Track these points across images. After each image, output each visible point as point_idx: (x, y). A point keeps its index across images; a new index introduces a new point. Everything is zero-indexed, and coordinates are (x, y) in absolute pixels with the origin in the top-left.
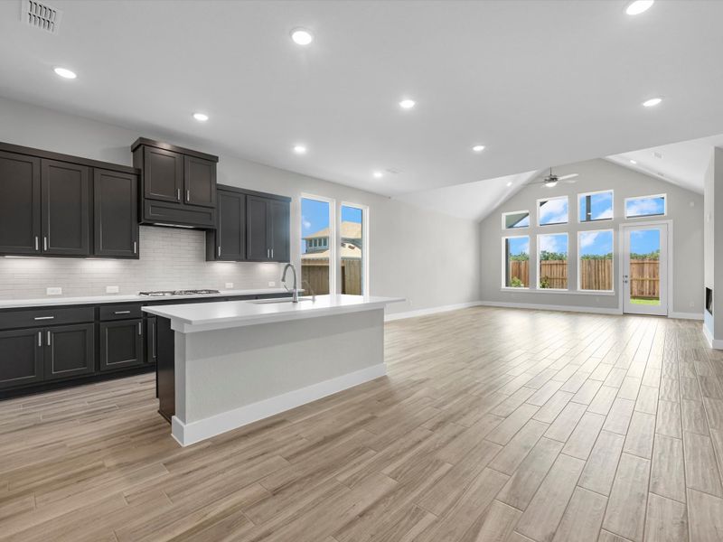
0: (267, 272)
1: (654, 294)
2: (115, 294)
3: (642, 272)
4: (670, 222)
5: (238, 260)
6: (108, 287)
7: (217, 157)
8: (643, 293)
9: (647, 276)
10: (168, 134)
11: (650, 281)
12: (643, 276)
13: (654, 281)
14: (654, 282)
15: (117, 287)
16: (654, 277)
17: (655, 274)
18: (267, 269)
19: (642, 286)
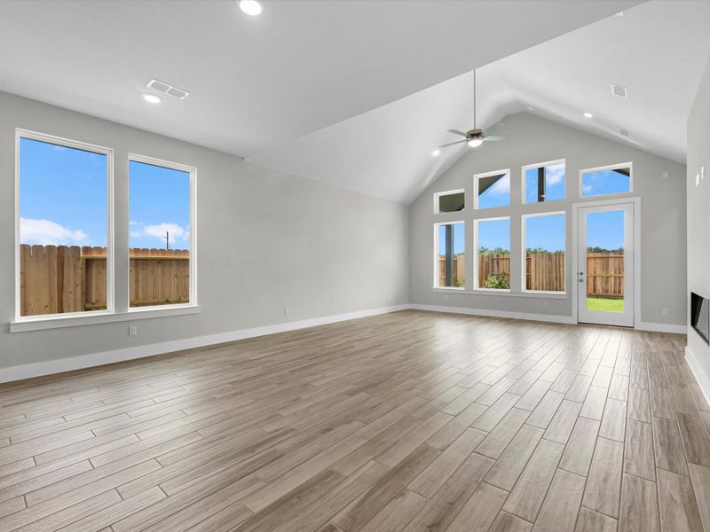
1: (619, 292)
3: (606, 268)
4: (638, 200)
8: (607, 291)
9: (612, 272)
11: (615, 277)
12: (607, 272)
13: (620, 277)
14: (619, 279)
16: (620, 273)
17: (620, 270)
19: (607, 283)
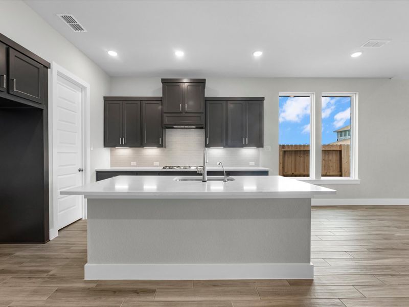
0: (248, 155)
2: (158, 166)
5: (224, 147)
6: (155, 163)
7: (205, 79)
10: (185, 73)
15: (158, 163)
18: (249, 152)
